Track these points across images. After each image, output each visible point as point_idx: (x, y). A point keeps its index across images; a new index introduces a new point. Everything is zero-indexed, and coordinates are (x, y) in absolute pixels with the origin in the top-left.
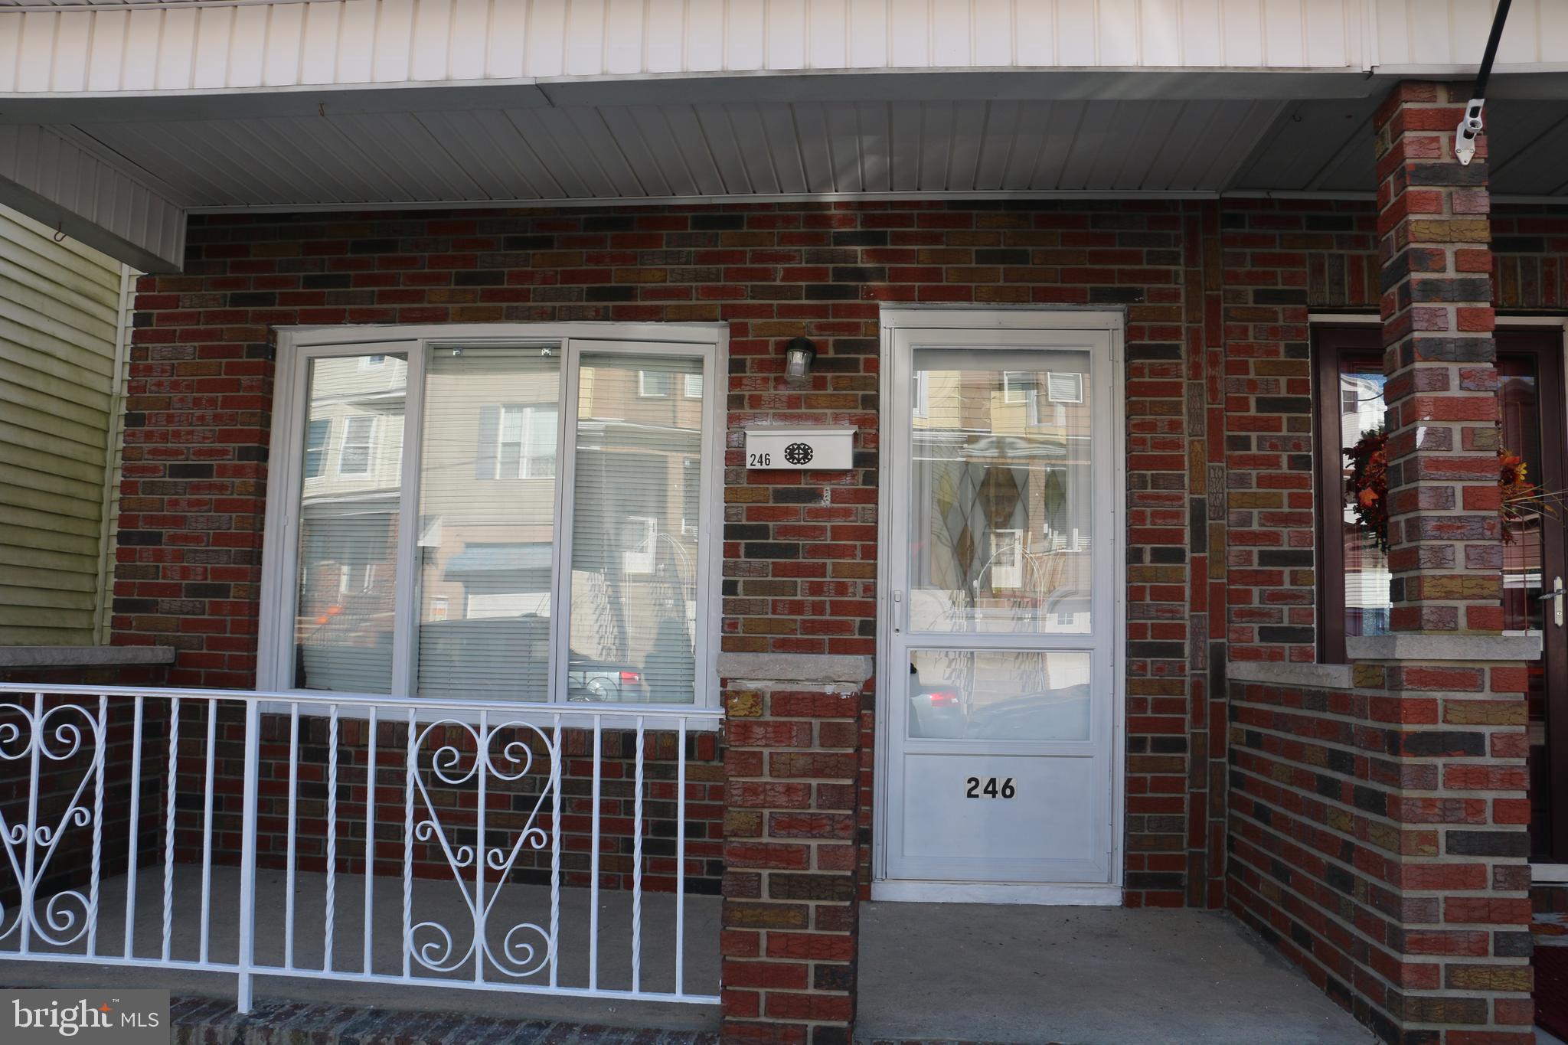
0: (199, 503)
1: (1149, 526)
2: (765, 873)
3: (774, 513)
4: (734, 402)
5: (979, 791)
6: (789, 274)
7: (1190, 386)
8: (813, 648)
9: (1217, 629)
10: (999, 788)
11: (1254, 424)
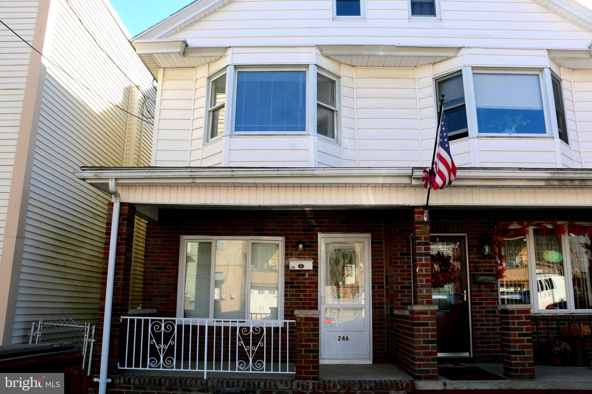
0: (163, 276)
1: (376, 281)
2: (303, 349)
3: (296, 279)
4: (286, 254)
5: (341, 339)
6: (298, 226)
7: (385, 251)
8: (304, 308)
9: (392, 303)
10: (345, 338)
11: (399, 259)
